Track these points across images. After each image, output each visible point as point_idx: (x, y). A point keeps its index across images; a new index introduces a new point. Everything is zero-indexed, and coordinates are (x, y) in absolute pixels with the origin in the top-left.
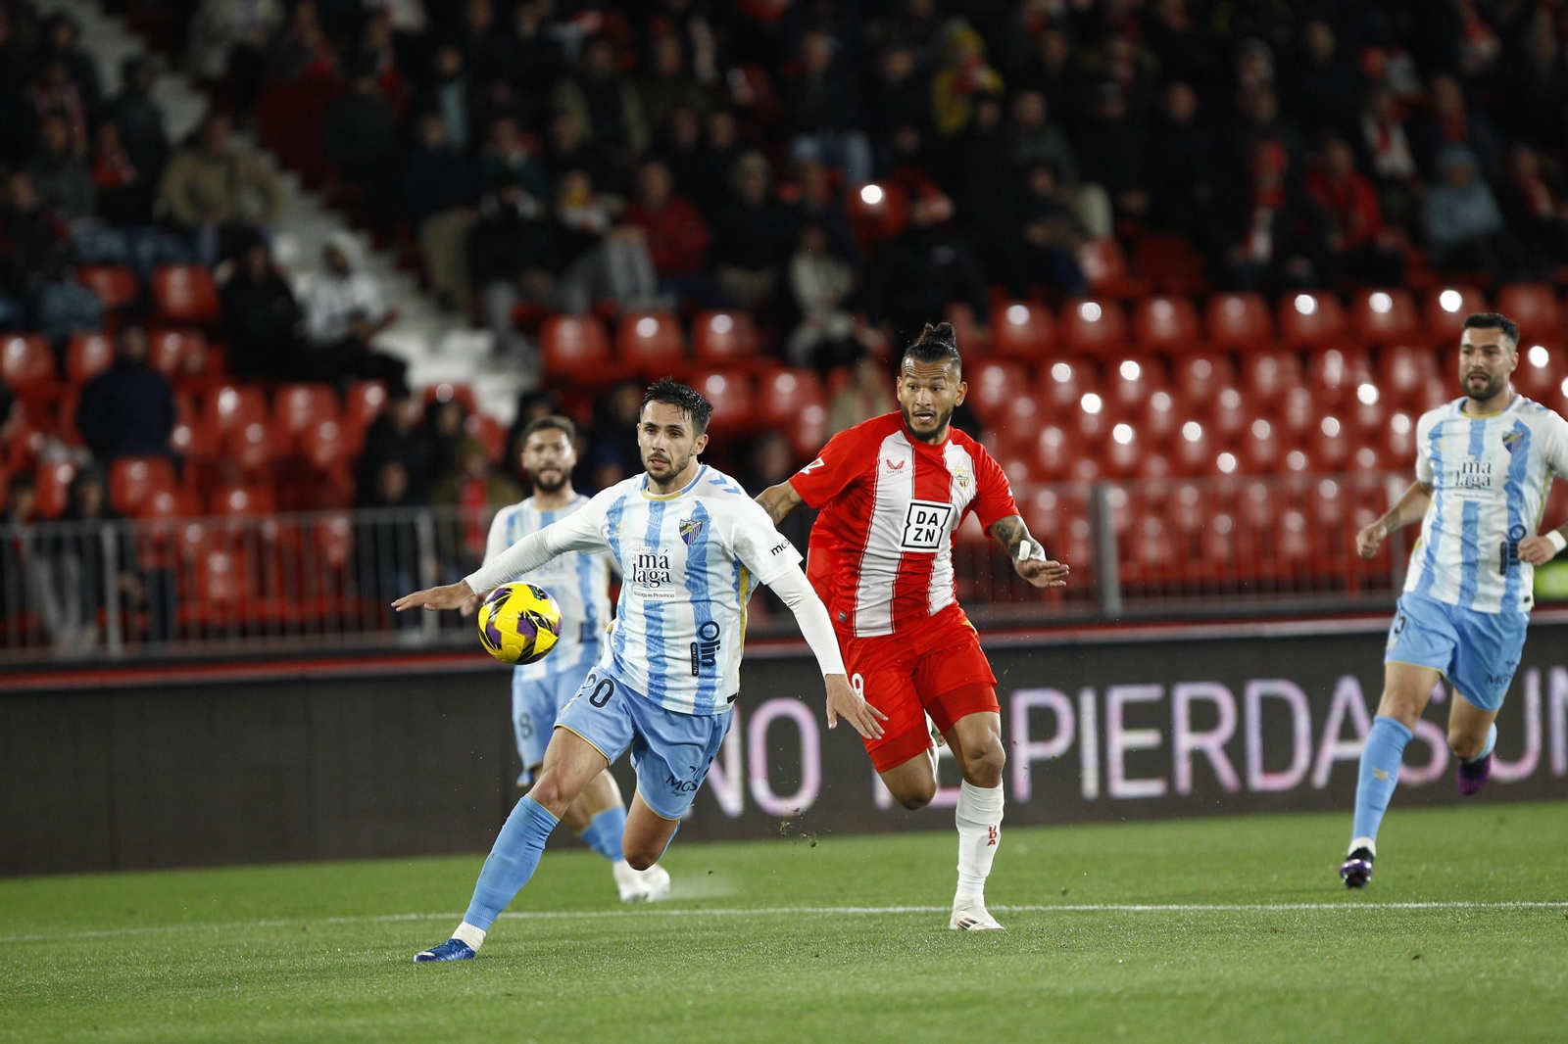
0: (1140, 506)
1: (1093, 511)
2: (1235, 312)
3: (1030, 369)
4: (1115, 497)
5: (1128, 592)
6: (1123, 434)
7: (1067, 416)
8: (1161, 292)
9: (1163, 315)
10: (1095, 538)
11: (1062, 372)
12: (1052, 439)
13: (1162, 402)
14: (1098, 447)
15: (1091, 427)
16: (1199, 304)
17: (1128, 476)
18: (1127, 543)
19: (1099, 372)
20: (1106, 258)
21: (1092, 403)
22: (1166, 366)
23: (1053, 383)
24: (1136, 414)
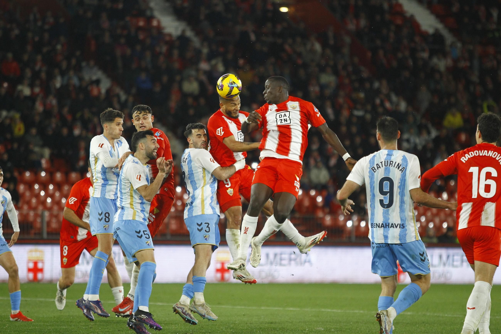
0: (52, 215)
1: (42, 216)
2: (74, 176)
3: (30, 186)
4: (47, 214)
5: (48, 233)
6: (49, 200)
7: (38, 196)
8: (58, 170)
9: (58, 176)
10: (42, 222)
11: (36, 187)
12: (34, 201)
13: (57, 194)
14: (44, 203)
15: (42, 199)
16: (66, 174)
17: (50, 209)
18: (49, 223)
19: (44, 187)
20: (47, 162)
21: (42, 193)
22: (59, 186)
23: (34, 189)
24: (52, 196)
